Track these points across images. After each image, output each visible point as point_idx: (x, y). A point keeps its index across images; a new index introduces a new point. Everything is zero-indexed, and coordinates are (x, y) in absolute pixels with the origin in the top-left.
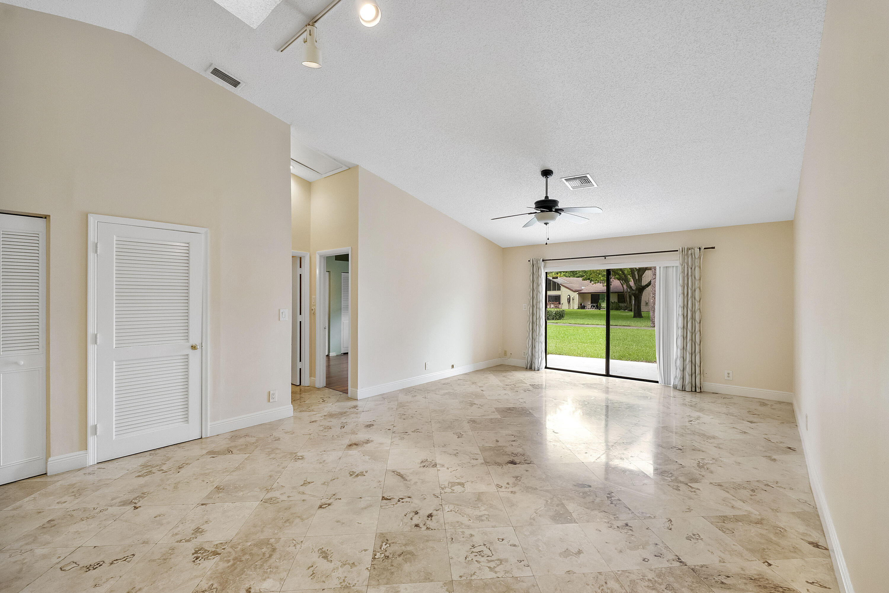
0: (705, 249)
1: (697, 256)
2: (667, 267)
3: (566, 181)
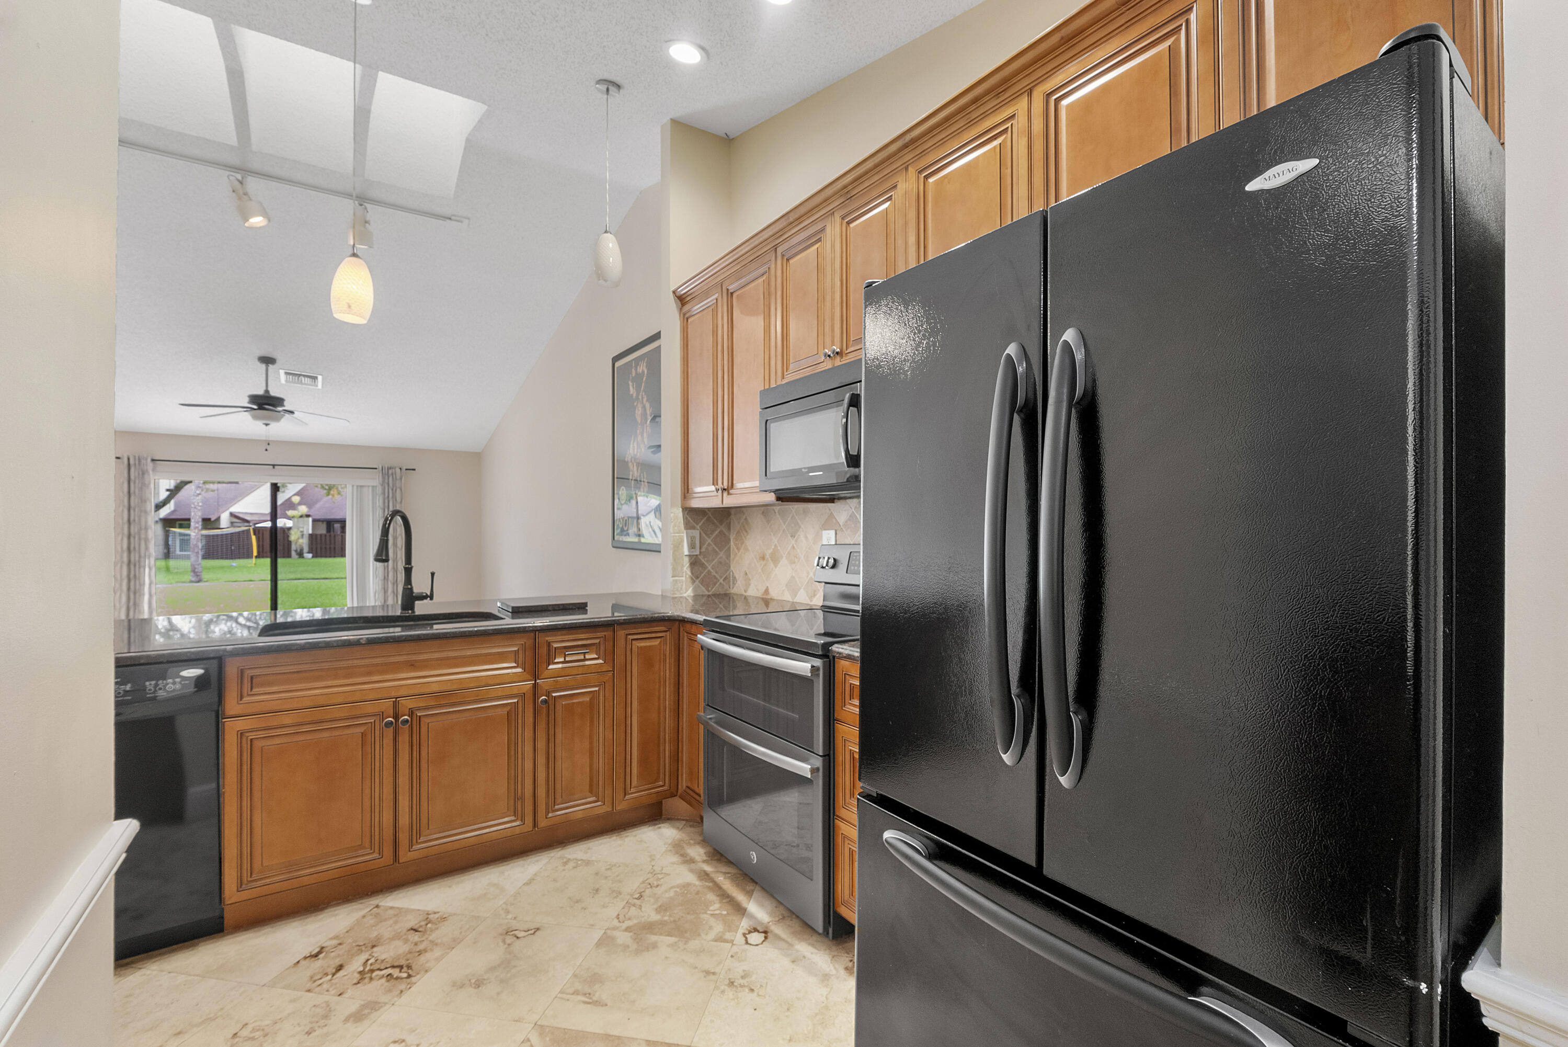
0: (406, 469)
1: (398, 477)
2: (361, 486)
3: (286, 373)
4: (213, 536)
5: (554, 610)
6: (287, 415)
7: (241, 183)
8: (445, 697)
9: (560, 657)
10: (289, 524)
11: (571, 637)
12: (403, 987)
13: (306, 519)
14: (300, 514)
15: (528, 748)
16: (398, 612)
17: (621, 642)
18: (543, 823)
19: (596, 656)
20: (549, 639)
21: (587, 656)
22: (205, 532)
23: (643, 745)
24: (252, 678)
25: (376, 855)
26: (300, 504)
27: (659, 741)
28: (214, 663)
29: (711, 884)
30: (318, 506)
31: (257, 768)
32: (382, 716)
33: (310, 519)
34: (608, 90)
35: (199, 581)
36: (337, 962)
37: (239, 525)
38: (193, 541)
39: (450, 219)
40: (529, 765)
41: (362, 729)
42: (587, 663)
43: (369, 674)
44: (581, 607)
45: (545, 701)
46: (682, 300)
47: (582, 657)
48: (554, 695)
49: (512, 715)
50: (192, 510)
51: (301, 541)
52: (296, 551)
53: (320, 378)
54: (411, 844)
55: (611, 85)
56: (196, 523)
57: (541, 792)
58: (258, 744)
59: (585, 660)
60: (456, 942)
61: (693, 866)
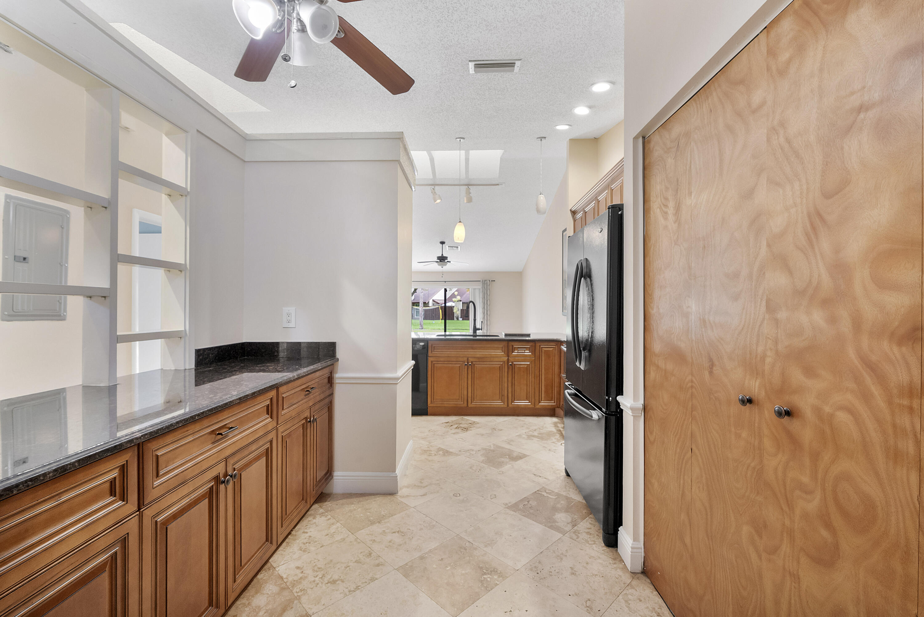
0: (492, 281)
1: (488, 284)
2: (475, 289)
3: (448, 247)
4: (427, 310)
5: (518, 336)
6: (448, 263)
7: (434, 189)
8: (481, 359)
9: (516, 350)
10: (453, 304)
11: (520, 344)
12: (465, 431)
13: (460, 302)
14: (457, 300)
15: (506, 380)
16: (472, 334)
17: (538, 348)
18: (510, 406)
19: (529, 352)
20: (513, 344)
21: (526, 351)
22: (424, 308)
23: (546, 386)
24: (434, 347)
25: (462, 403)
26: (458, 295)
27: (552, 385)
28: (426, 342)
29: (560, 433)
30: (464, 296)
31: (435, 373)
32: (464, 362)
33: (461, 302)
34: (541, 140)
35: (422, 329)
36: (451, 425)
37: (436, 305)
38: (420, 312)
39: (498, 185)
40: (506, 385)
41: (459, 365)
42: (526, 354)
43: (461, 349)
44: (529, 335)
45: (511, 365)
46: (574, 213)
47: (524, 351)
48: (514, 363)
49: (501, 368)
50: (420, 299)
51: (458, 312)
52: (456, 317)
53: (459, 247)
54: (472, 402)
55: (541, 138)
56: (421, 304)
57: (510, 395)
58: (435, 365)
59: (525, 352)
60: (480, 427)
61: (557, 428)
